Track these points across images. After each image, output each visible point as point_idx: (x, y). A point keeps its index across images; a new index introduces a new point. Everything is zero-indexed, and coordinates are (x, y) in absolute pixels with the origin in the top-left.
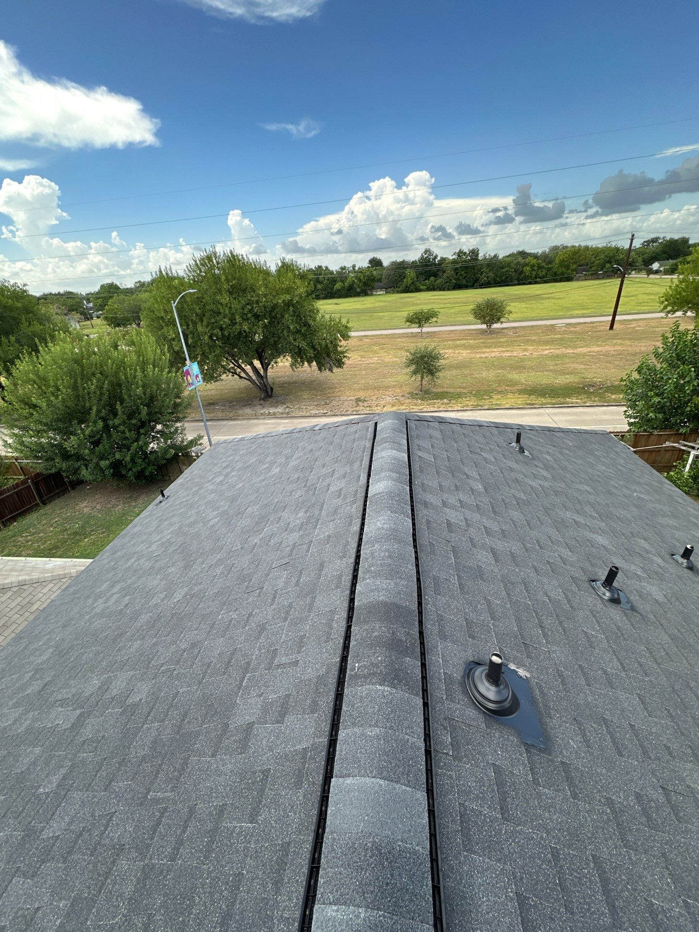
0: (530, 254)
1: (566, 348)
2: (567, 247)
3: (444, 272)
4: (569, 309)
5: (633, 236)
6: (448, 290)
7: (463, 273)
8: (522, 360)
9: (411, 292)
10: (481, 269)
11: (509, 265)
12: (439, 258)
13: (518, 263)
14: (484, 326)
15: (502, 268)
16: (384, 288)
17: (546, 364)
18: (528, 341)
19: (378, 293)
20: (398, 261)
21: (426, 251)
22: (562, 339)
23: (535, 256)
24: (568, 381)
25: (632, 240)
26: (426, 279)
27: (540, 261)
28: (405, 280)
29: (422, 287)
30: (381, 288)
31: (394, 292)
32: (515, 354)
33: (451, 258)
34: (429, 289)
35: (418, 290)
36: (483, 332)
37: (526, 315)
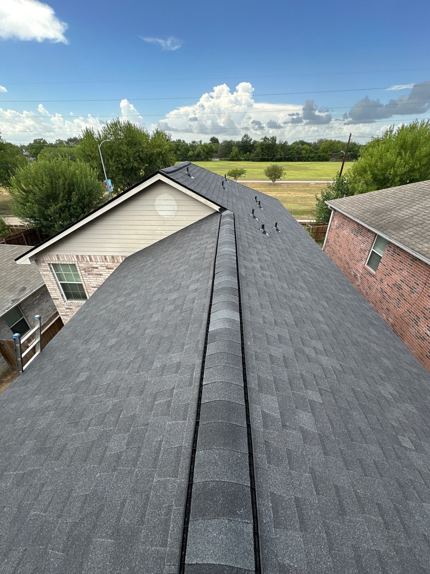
0: (306, 143)
1: (310, 194)
2: (328, 140)
3: (255, 150)
6: (257, 161)
7: (266, 151)
8: (286, 198)
9: (235, 161)
10: (277, 149)
11: (293, 148)
12: (253, 141)
13: (299, 148)
15: (289, 150)
16: (219, 157)
19: (215, 160)
20: (228, 140)
21: (246, 136)
23: (309, 144)
26: (244, 153)
27: (311, 148)
28: (232, 153)
29: (241, 158)
30: (217, 157)
31: (225, 160)
33: (260, 141)
34: (246, 160)
35: (239, 160)
36: (270, 184)
37: (296, 177)
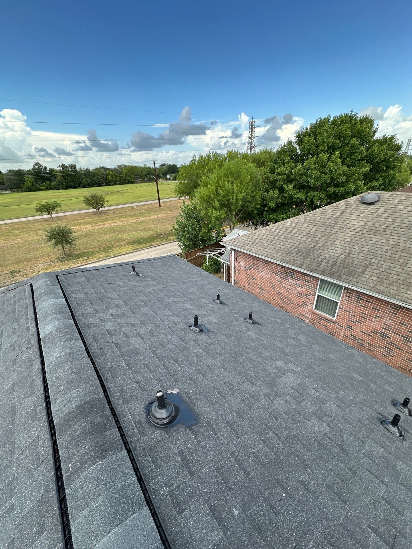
0: (108, 169)
1: (143, 217)
2: (126, 166)
3: (55, 178)
4: (138, 198)
5: (154, 162)
6: (63, 189)
7: (69, 178)
8: (123, 227)
9: (34, 191)
10: (81, 176)
11: (97, 174)
12: (48, 169)
13: (103, 174)
14: (95, 210)
15: (94, 176)
16: (8, 189)
17: (136, 227)
18: (123, 216)
19: (4, 192)
20: (14, 169)
21: (36, 164)
22: (139, 213)
23: (111, 170)
24: (150, 234)
25: (155, 164)
26: (43, 182)
27: (115, 173)
28: (25, 183)
29: (41, 188)
30: (6, 189)
31: (18, 192)
32: (118, 224)
33: (58, 169)
34: (48, 189)
35: (39, 190)
36: (95, 213)
37: (117, 202)
